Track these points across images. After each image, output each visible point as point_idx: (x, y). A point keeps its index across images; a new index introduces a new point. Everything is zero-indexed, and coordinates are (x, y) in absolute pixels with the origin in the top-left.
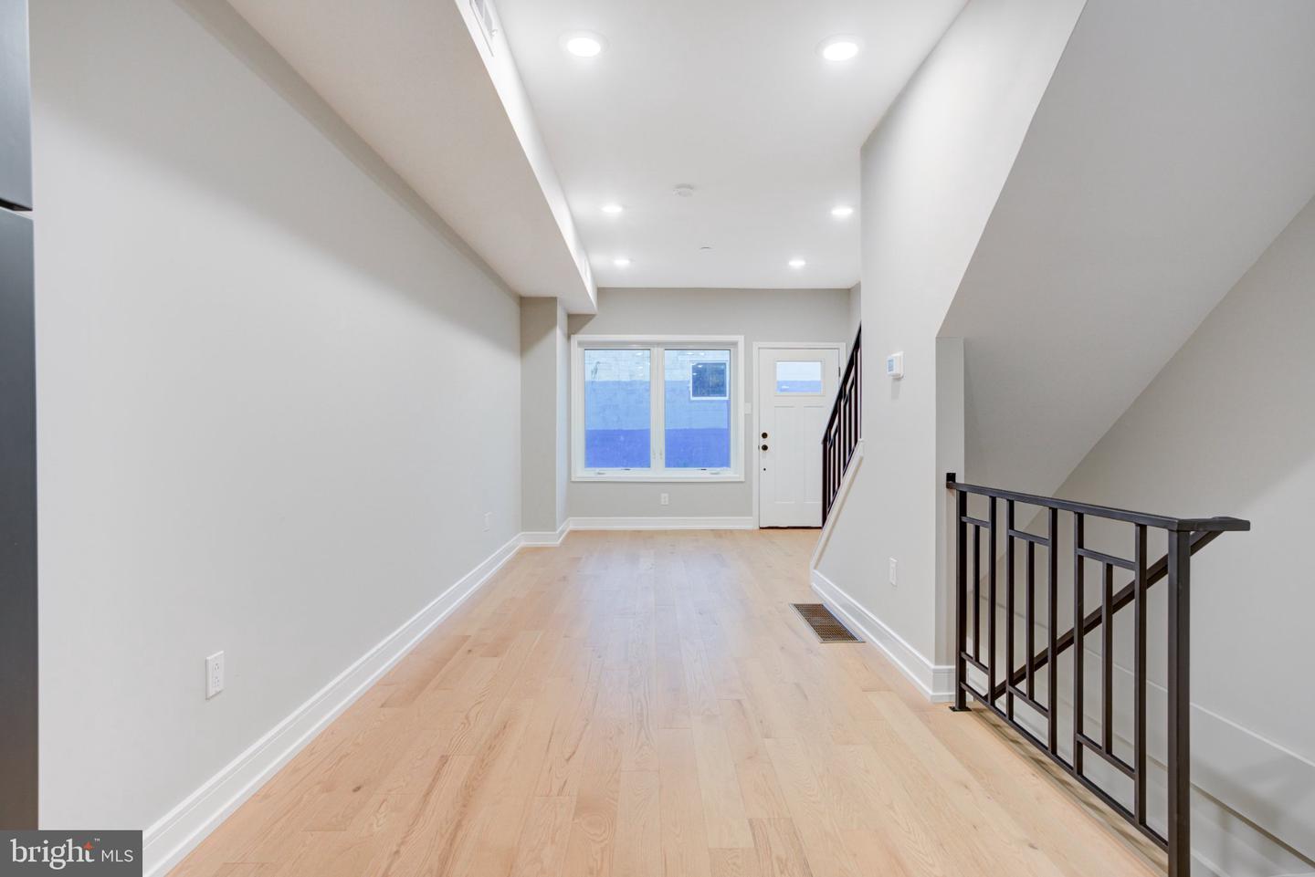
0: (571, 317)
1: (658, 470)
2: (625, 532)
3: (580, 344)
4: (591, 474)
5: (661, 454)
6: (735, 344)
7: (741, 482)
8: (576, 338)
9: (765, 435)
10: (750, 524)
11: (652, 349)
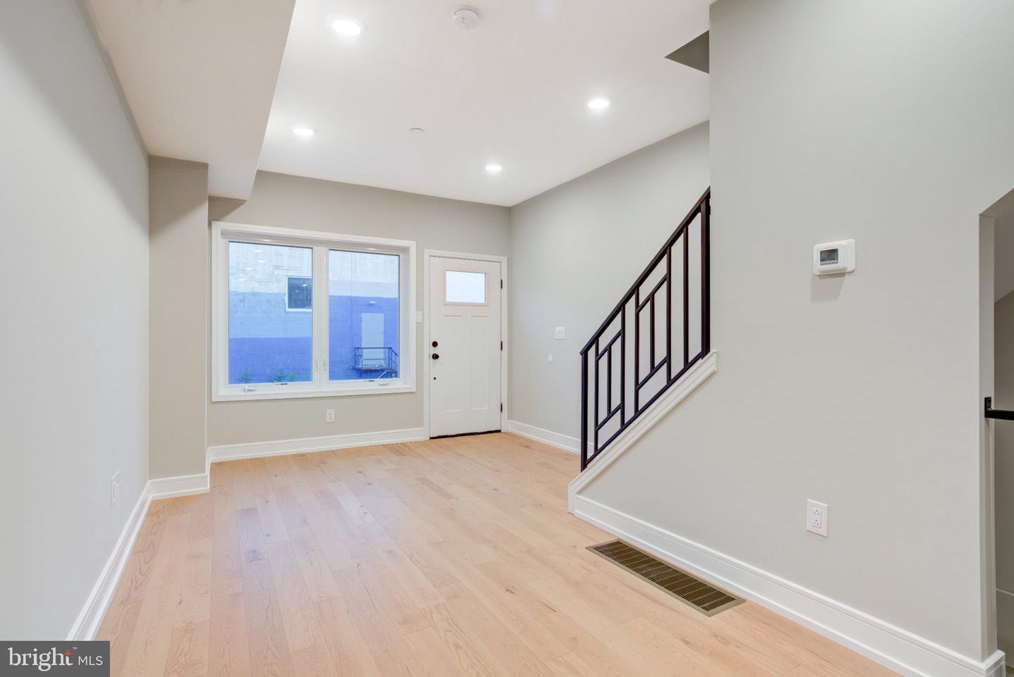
0: (213, 200)
1: (321, 384)
2: (284, 458)
3: (224, 234)
4: (239, 391)
5: (324, 365)
6: (405, 250)
7: (414, 392)
8: (219, 226)
9: (435, 344)
10: (419, 435)
11: (314, 247)
